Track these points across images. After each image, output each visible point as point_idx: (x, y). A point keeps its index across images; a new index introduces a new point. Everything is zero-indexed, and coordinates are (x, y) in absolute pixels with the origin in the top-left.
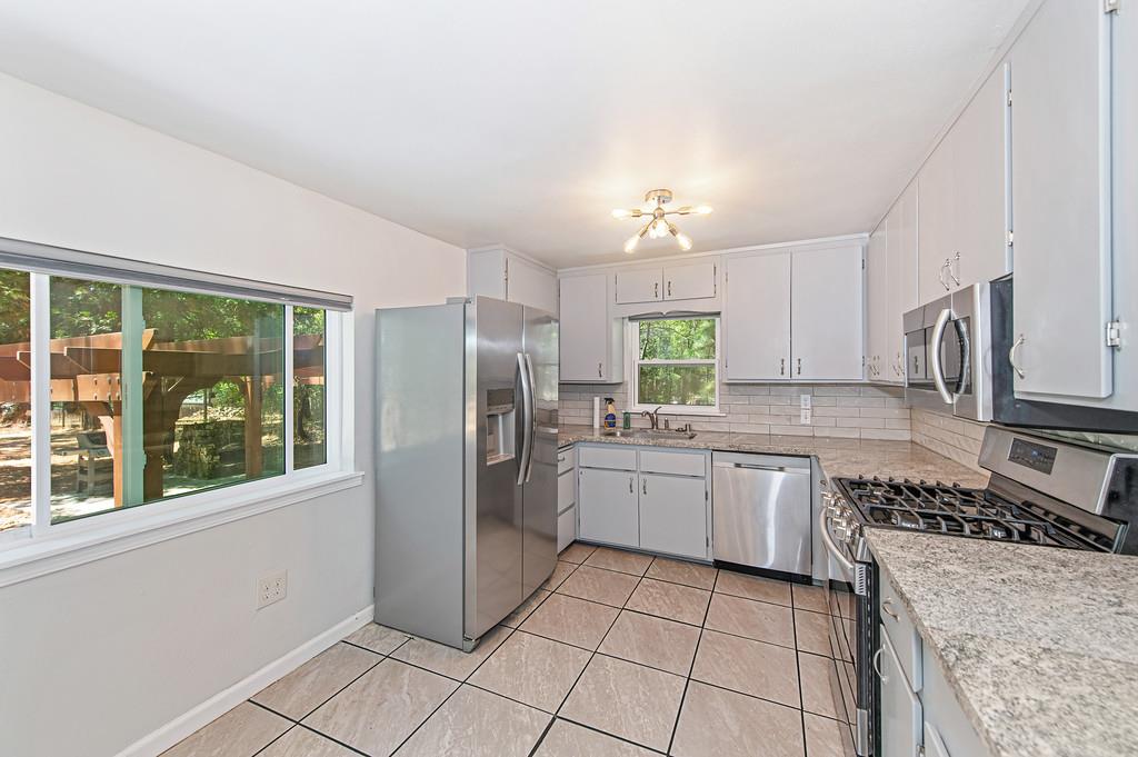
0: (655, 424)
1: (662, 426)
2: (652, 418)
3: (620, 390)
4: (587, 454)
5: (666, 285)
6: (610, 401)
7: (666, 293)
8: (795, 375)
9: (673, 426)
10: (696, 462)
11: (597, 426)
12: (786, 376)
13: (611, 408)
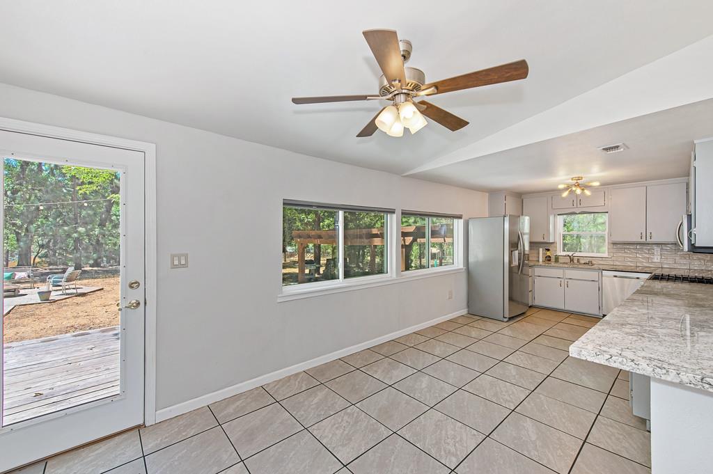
0: (572, 260)
1: (575, 261)
2: (570, 258)
3: (552, 245)
4: (538, 271)
5: (578, 201)
6: (548, 250)
7: (578, 204)
8: (648, 239)
9: (582, 262)
10: (593, 275)
11: (541, 260)
12: (644, 240)
13: (548, 253)
